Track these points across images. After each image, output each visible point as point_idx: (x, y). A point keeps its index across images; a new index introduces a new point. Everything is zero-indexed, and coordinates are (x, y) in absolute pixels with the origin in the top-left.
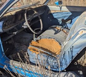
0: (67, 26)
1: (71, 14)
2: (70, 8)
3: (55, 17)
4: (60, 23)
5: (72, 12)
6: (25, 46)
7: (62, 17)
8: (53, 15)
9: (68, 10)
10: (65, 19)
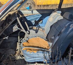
0: (39, 25)
1: (41, 16)
2: (40, 11)
3: (28, 20)
4: (34, 24)
5: (41, 14)
6: (11, 49)
7: (35, 19)
8: (27, 18)
9: (38, 13)
10: (37, 20)
